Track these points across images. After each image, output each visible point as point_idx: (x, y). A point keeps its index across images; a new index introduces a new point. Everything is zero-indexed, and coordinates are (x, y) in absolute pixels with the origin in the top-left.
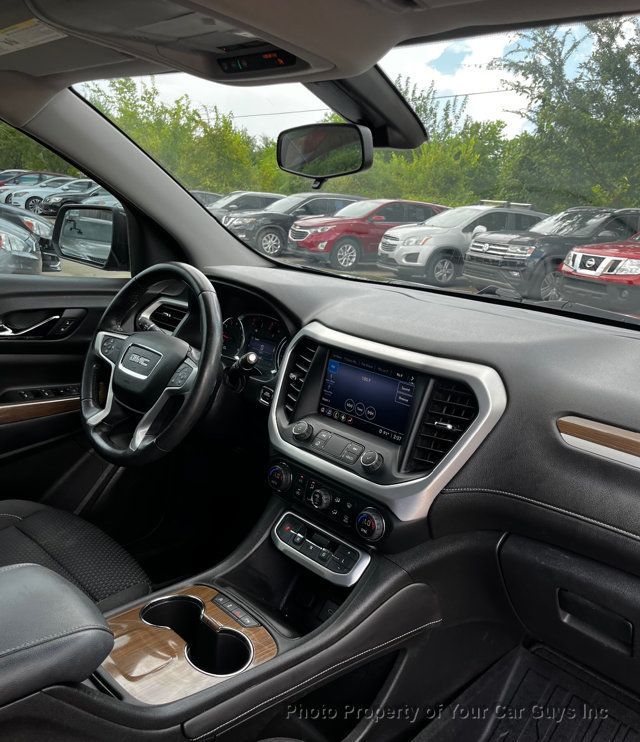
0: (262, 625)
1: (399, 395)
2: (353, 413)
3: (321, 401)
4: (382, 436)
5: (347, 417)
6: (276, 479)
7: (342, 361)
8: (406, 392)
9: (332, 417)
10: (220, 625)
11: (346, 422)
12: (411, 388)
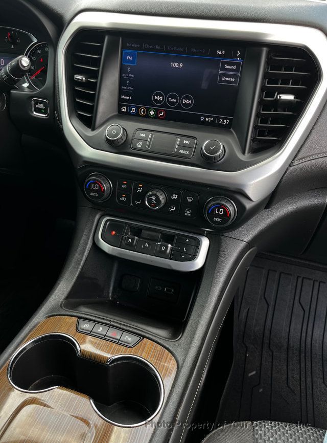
0: (144, 337)
1: (222, 75)
2: (165, 105)
3: (120, 100)
4: (205, 123)
5: (157, 112)
6: (95, 191)
7: (140, 49)
8: (232, 70)
9: (137, 115)
10: (109, 356)
11: (156, 117)
12: (238, 65)
